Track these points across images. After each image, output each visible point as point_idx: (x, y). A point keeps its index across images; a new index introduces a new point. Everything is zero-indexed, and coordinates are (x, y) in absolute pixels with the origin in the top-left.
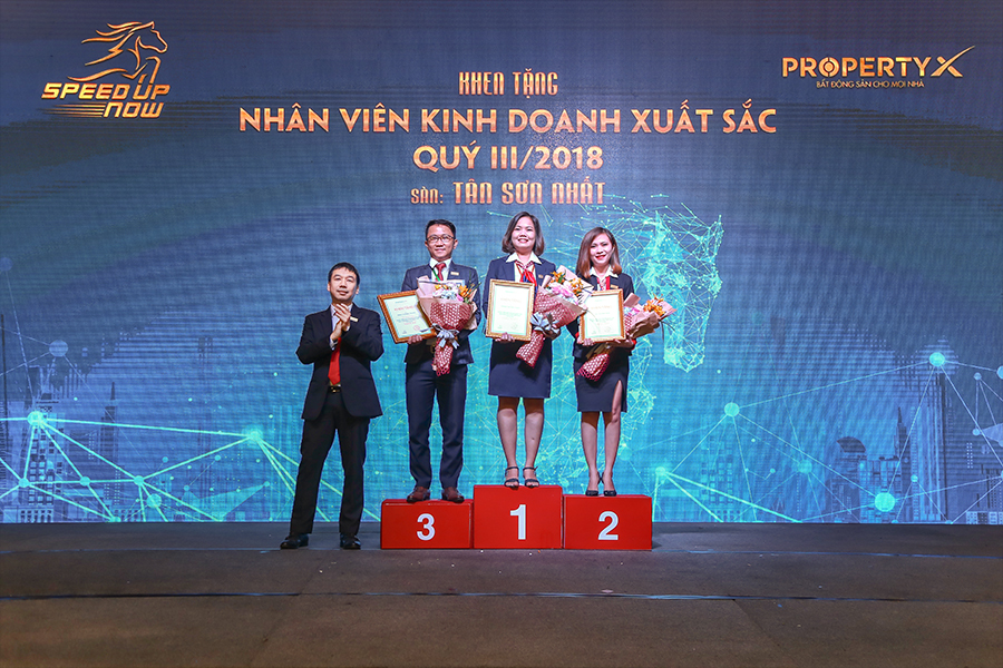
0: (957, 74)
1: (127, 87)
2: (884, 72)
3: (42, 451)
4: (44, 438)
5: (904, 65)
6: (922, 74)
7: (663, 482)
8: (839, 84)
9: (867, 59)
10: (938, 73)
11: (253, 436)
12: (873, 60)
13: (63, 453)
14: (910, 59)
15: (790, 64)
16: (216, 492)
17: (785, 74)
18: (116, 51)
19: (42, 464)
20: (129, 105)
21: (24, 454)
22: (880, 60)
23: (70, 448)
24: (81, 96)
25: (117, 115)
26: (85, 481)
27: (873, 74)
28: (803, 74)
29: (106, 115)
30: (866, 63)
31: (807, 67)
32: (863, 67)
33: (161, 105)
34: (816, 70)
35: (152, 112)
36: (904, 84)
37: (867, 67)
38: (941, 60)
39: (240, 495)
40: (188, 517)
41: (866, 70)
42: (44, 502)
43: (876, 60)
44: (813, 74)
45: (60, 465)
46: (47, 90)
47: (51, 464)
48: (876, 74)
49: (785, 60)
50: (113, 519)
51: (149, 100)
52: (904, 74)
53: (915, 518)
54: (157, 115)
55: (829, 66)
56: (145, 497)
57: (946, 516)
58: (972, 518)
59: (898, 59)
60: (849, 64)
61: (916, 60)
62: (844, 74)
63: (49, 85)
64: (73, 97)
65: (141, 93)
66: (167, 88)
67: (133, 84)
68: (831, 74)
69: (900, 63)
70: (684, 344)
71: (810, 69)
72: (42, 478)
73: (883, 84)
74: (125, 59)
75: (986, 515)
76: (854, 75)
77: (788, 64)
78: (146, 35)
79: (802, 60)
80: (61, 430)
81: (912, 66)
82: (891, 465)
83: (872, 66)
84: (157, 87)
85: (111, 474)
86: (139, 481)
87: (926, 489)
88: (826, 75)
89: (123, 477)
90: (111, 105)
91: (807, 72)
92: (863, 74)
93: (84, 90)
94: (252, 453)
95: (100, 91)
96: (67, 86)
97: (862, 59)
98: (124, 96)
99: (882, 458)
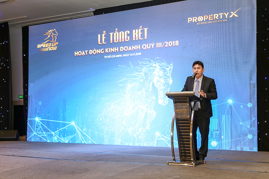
0: (236, 16)
1: (51, 44)
2: (216, 18)
3: (38, 126)
4: (38, 123)
5: (221, 16)
6: (226, 17)
7: (158, 136)
8: (203, 23)
9: (211, 15)
10: (231, 16)
11: (73, 123)
12: (212, 15)
13: (41, 126)
14: (223, 14)
15: (190, 19)
16: (67, 136)
17: (189, 22)
18: (49, 36)
19: (37, 129)
20: (51, 47)
21: (35, 127)
22: (215, 15)
23: (42, 125)
24: (43, 47)
25: (49, 50)
26: (44, 133)
27: (212, 19)
28: (193, 22)
29: (47, 50)
30: (210, 16)
31: (194, 19)
32: (210, 17)
33: (57, 47)
34: (197, 20)
35: (55, 49)
36: (221, 21)
37: (211, 17)
38: (232, 13)
39: (71, 137)
40: (61, 142)
41: (210, 18)
42: (38, 137)
43: (213, 15)
44: (196, 21)
45: (40, 129)
46: (38, 46)
47: (39, 129)
48: (213, 19)
49: (189, 19)
50: (49, 141)
51: (54, 46)
52: (221, 18)
53: (223, 148)
54: (56, 49)
55: (200, 19)
56: (54, 137)
57: (231, 148)
58: (239, 149)
59: (220, 14)
60: (206, 17)
61: (225, 14)
62: (205, 20)
63: (38, 45)
64: (42, 47)
65: (53, 45)
66: (58, 43)
67: (52, 43)
68: (201, 21)
69: (220, 15)
70: (163, 98)
71: (195, 20)
72: (38, 132)
73: (215, 21)
74: (50, 38)
75: (243, 148)
76: (207, 20)
77: (190, 20)
78: (54, 32)
79: (193, 18)
80: (40, 121)
81: (223, 16)
82: (216, 132)
83: (212, 17)
84: (56, 43)
85: (48, 131)
86: (53, 133)
87: (226, 140)
88: (199, 21)
89: (51, 132)
90: (48, 48)
91: (194, 21)
92: (210, 19)
93: (44, 45)
94: (73, 127)
95: (46, 45)
96: (41, 45)
97: (209, 15)
98: (50, 46)
99: (214, 130)
